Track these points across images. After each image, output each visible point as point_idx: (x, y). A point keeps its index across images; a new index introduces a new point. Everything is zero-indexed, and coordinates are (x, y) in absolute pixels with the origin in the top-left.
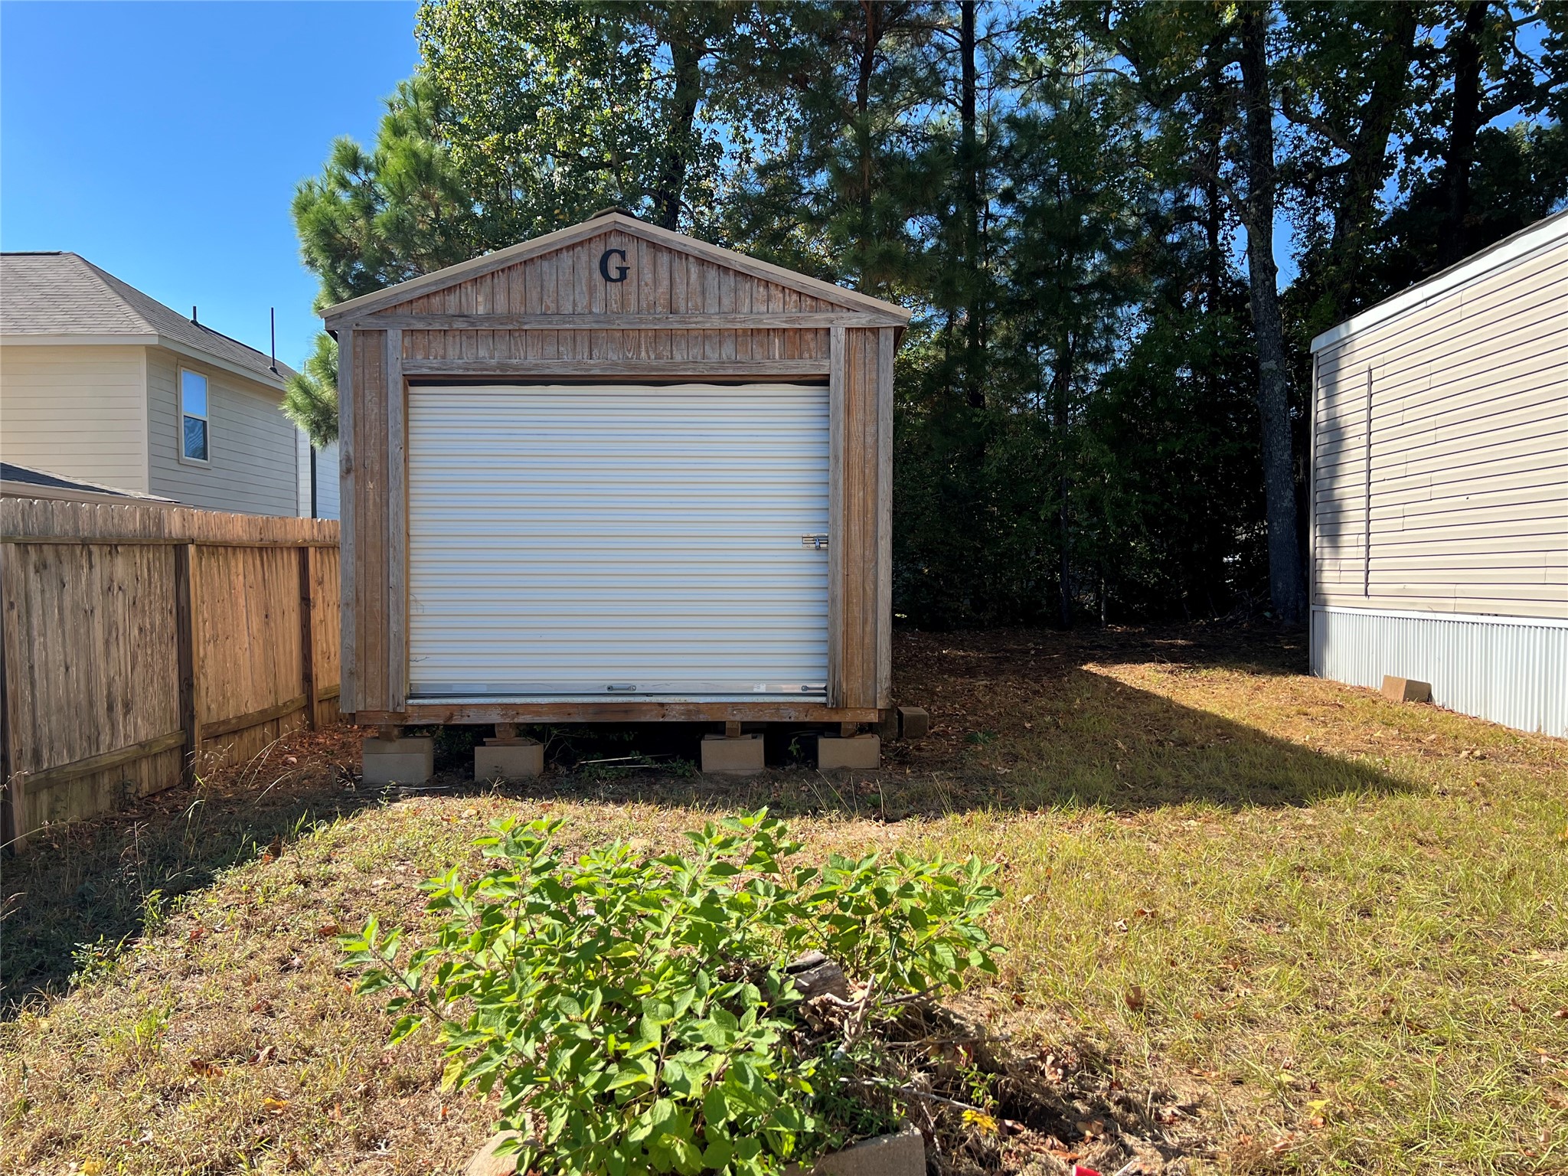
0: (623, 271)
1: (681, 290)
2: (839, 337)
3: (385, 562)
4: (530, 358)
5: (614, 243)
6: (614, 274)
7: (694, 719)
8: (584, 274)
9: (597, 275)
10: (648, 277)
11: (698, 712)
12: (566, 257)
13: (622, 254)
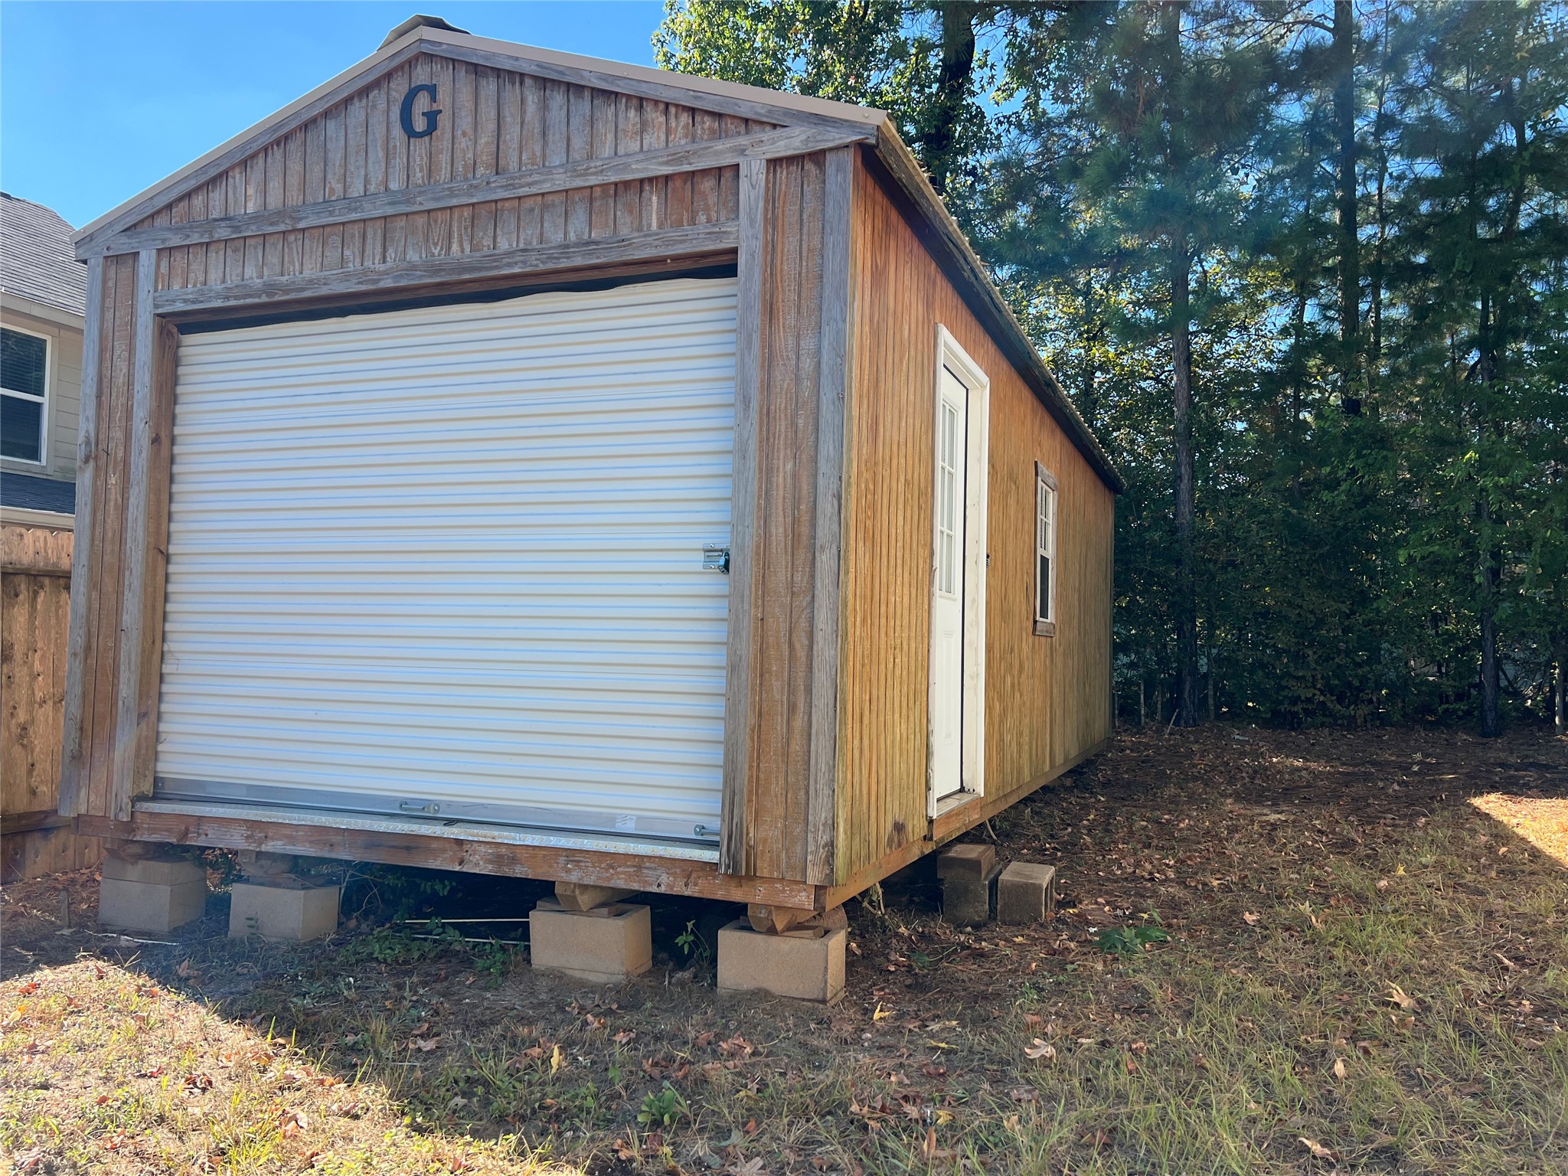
0: (432, 117)
1: (512, 134)
4: (306, 270)
5: (422, 74)
6: (420, 125)
7: (507, 872)
8: (378, 130)
9: (397, 131)
10: (465, 123)
12: (357, 109)
13: (432, 90)
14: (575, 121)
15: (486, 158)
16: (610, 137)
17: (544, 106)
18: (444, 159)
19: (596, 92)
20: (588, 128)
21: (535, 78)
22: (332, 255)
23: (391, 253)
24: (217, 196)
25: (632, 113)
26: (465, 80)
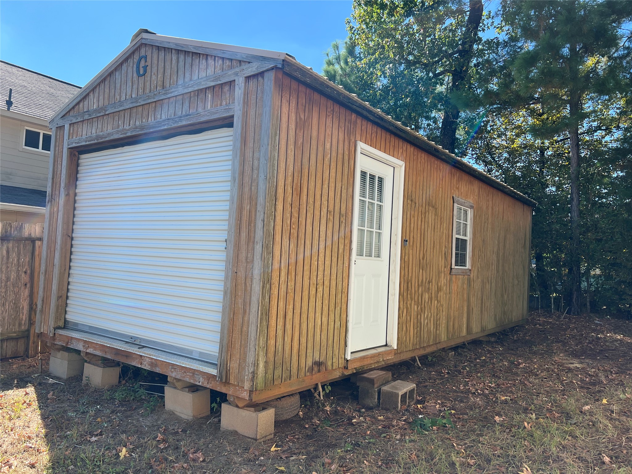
0: (145, 68)
1: (168, 73)
2: (240, 85)
4: (108, 131)
5: (143, 52)
6: (141, 72)
7: (154, 370)
8: (131, 76)
9: (135, 75)
10: (154, 70)
12: (124, 67)
13: (146, 57)
14: (187, 66)
15: (160, 83)
16: (197, 71)
18: (148, 84)
19: (193, 53)
20: (191, 68)
21: (175, 50)
22: (115, 124)
23: (131, 122)
24: (86, 103)
25: (204, 61)
26: (155, 52)
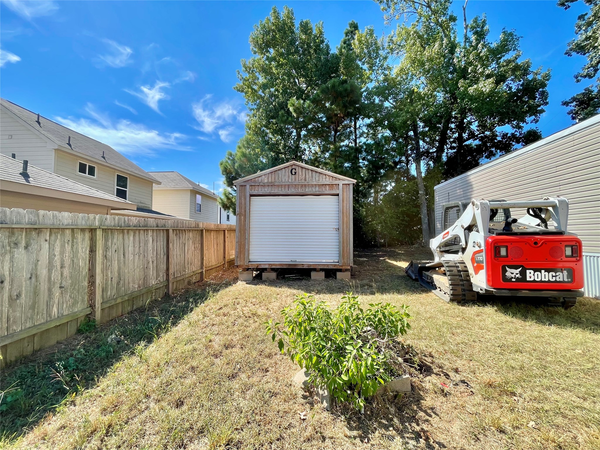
0: (295, 173)
1: (307, 176)
2: (341, 186)
3: (245, 233)
4: (275, 191)
5: (294, 167)
6: (294, 173)
7: (310, 268)
8: (287, 174)
9: (290, 173)
10: (300, 174)
11: (311, 266)
12: (283, 170)
13: (295, 169)
14: (317, 176)
15: (304, 179)
17: (312, 173)
18: (297, 178)
19: (319, 173)
22: (280, 189)
23: (289, 189)
24: (260, 179)
26: (300, 169)
